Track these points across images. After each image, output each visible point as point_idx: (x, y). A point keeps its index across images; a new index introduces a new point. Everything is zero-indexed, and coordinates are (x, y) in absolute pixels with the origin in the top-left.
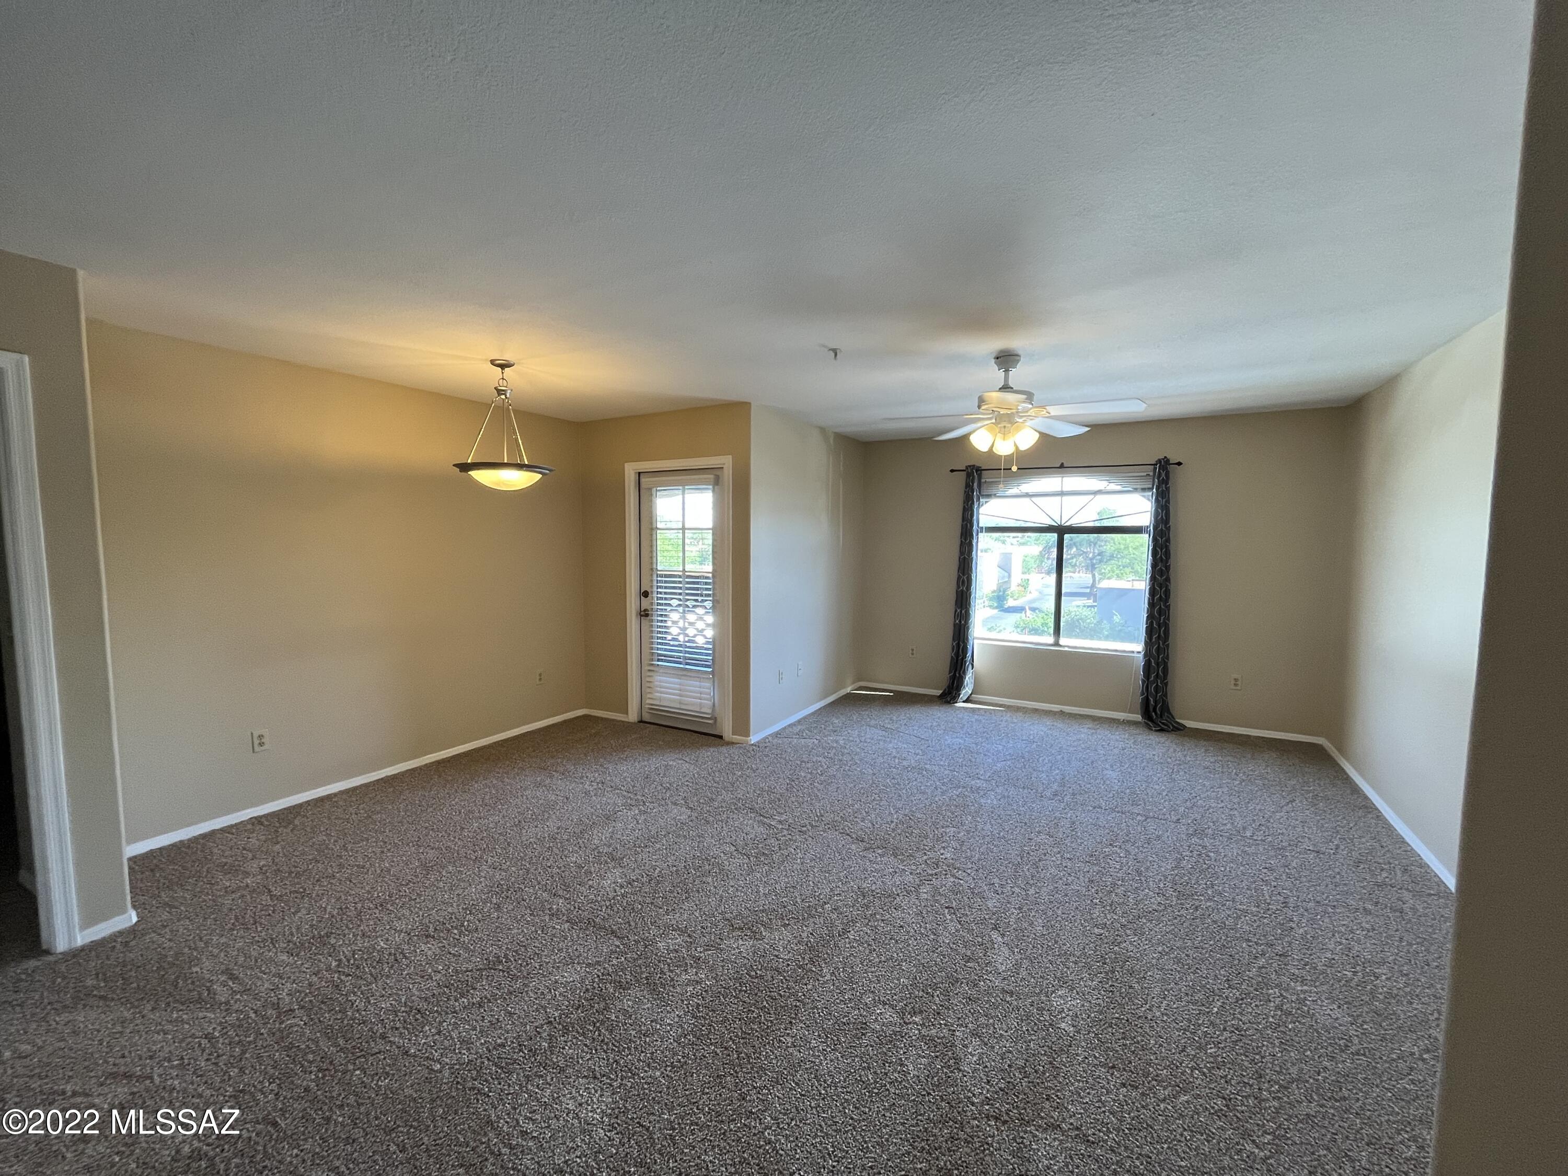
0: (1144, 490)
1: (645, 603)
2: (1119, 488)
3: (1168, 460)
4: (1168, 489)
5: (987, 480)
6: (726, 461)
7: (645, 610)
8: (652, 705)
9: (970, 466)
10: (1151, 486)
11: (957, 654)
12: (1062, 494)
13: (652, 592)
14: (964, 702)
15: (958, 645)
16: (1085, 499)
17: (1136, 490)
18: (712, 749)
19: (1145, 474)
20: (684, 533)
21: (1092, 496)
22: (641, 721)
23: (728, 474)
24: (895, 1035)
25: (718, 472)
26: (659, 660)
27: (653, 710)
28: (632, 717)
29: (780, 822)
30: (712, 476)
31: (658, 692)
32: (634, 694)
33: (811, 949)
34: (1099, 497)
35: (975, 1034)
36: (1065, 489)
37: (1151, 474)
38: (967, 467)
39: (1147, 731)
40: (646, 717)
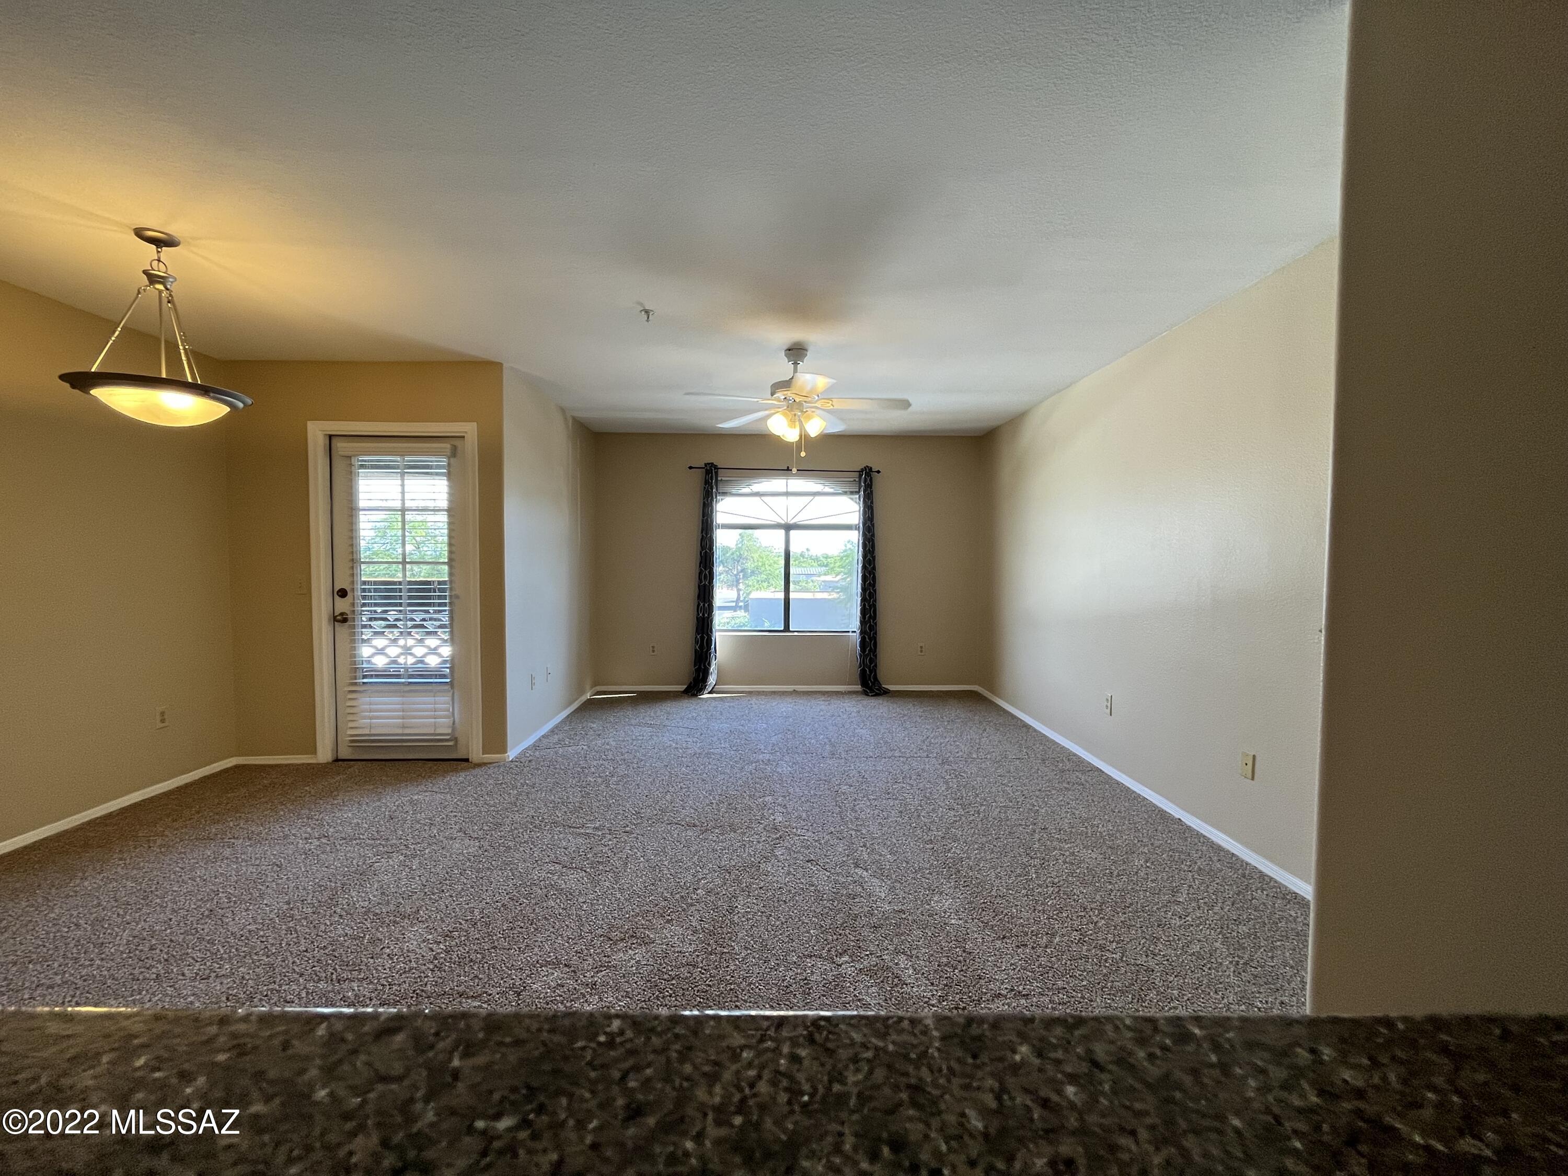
0: (852, 493)
1: (342, 605)
2: (832, 490)
3: (871, 468)
4: (872, 492)
5: (723, 479)
6: (470, 429)
7: (342, 614)
8: (357, 735)
9: (709, 464)
10: (857, 490)
11: (701, 647)
12: (787, 494)
13: (353, 590)
14: (709, 693)
15: (702, 638)
16: (807, 499)
17: (845, 493)
18: (463, 774)
19: (852, 480)
20: (403, 516)
21: (811, 498)
22: (337, 760)
23: (471, 445)
24: (838, 978)
25: (457, 442)
26: (365, 677)
27: (356, 743)
28: (324, 754)
29: (596, 829)
30: (448, 446)
31: (365, 718)
32: (327, 725)
33: (712, 933)
34: (817, 498)
35: (897, 952)
36: (790, 490)
37: (857, 480)
38: (706, 465)
39: (867, 698)
40: (344, 753)
